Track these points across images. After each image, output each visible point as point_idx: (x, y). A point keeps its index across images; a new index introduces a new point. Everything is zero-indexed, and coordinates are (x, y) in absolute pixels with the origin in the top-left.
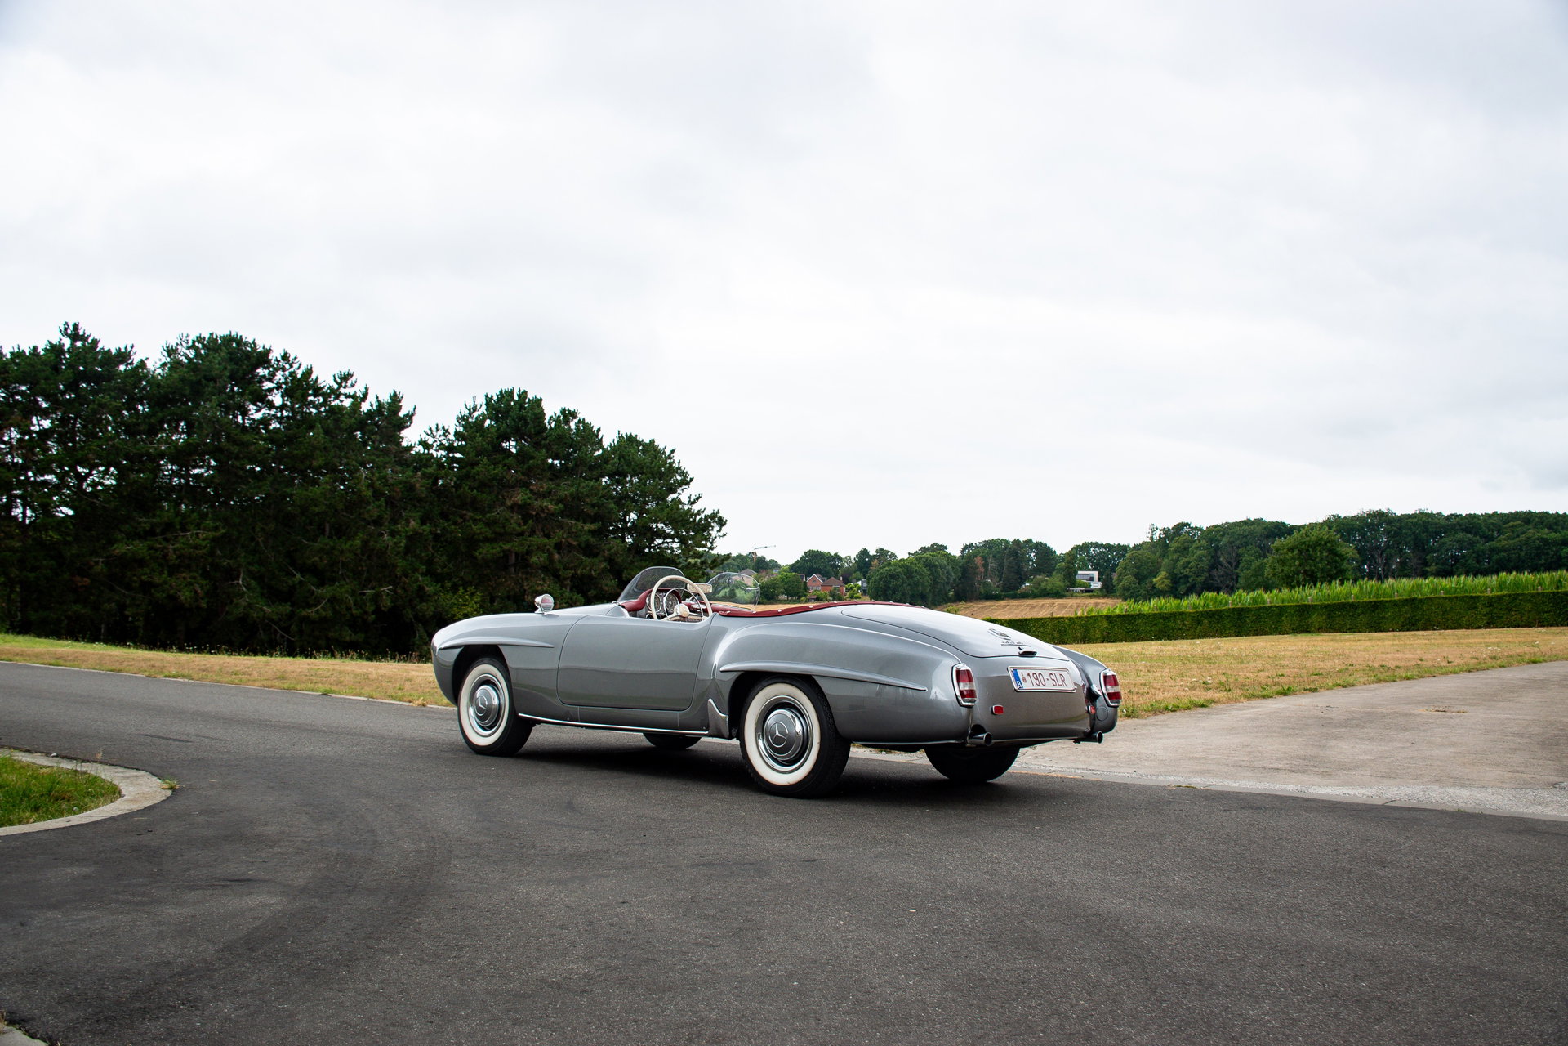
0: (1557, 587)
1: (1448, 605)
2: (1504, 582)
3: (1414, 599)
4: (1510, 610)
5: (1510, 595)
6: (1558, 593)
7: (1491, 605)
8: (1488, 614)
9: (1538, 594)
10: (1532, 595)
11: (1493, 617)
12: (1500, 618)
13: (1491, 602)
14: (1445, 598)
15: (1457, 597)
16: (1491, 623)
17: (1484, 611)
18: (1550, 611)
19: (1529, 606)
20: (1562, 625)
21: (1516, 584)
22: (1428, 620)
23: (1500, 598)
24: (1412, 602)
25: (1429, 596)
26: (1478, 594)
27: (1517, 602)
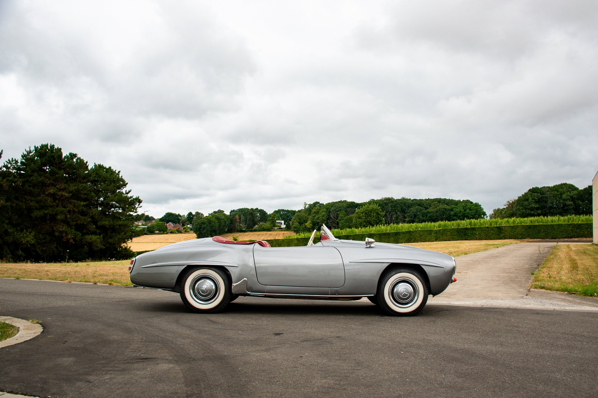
0: (458, 227)
1: (422, 233)
2: (441, 225)
3: (410, 231)
4: (443, 235)
5: (443, 229)
6: (459, 228)
7: (436, 233)
8: (435, 236)
9: (452, 229)
10: (450, 229)
11: (437, 238)
12: (440, 238)
13: (436, 232)
14: (421, 231)
15: (425, 230)
16: (437, 239)
17: (434, 235)
18: (456, 235)
19: (449, 233)
20: (460, 240)
21: (445, 226)
22: (415, 239)
23: (439, 230)
24: (409, 232)
25: (415, 230)
26: (432, 229)
27: (445, 232)
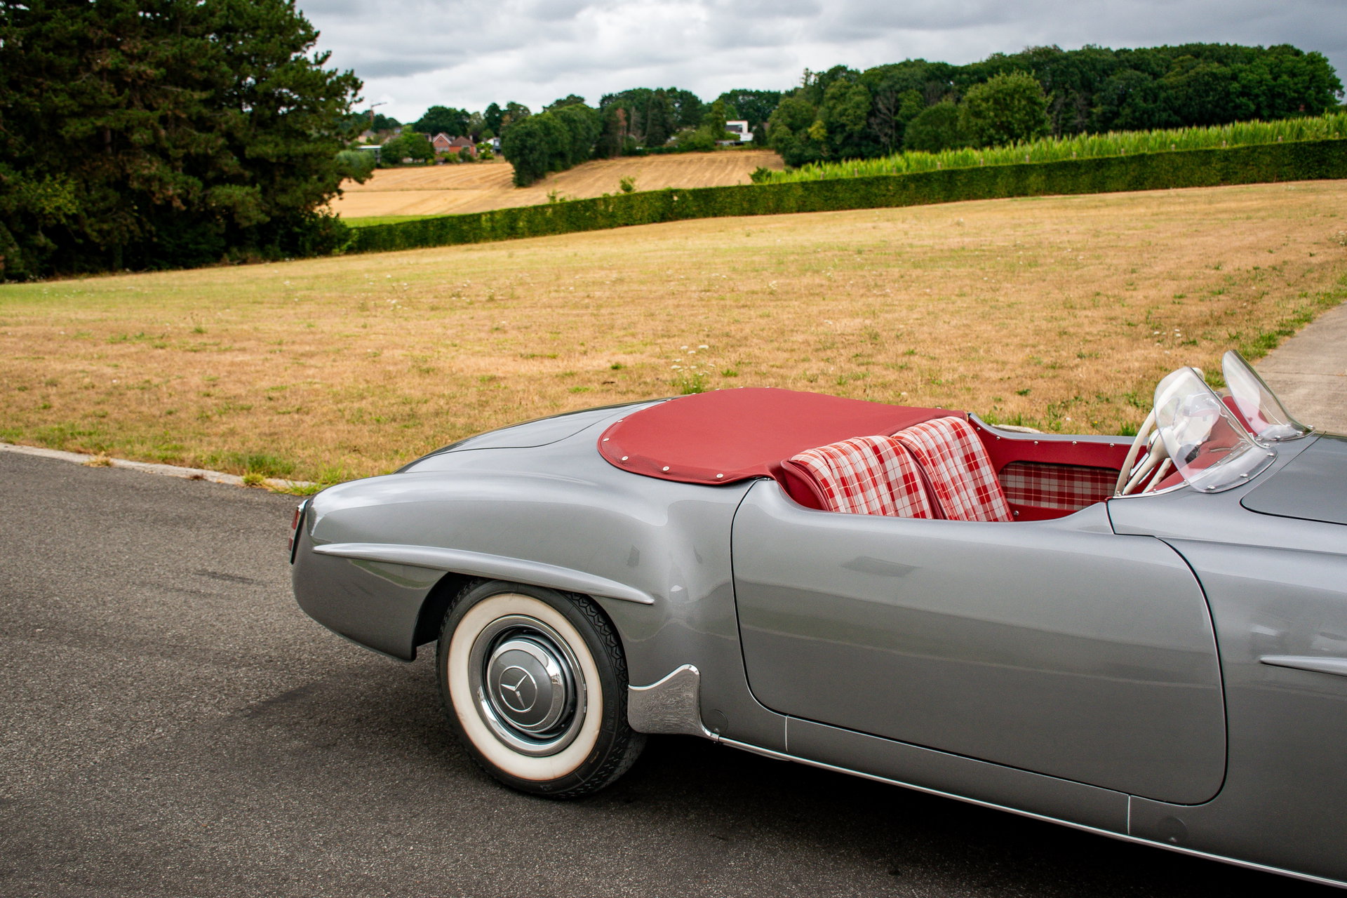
0: (1298, 137)
1: (1179, 160)
2: (1240, 133)
3: (1143, 156)
4: (1247, 164)
5: (1248, 148)
6: (1301, 143)
7: (1226, 159)
8: (1222, 169)
9: (1279, 145)
10: (1272, 147)
11: (1228, 173)
12: (1236, 173)
13: (1226, 157)
14: (1177, 153)
15: (1190, 152)
16: (1226, 179)
17: (1218, 167)
18: (1289, 165)
19: (1268, 159)
20: (1303, 179)
21: (1254, 136)
22: (1157, 178)
23: (1236, 151)
24: (1140, 159)
25: (1158, 151)
26: (1212, 147)
27: (1256, 155)
